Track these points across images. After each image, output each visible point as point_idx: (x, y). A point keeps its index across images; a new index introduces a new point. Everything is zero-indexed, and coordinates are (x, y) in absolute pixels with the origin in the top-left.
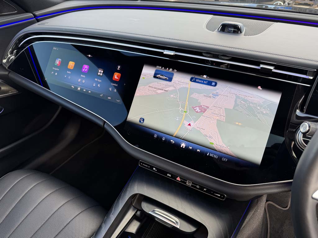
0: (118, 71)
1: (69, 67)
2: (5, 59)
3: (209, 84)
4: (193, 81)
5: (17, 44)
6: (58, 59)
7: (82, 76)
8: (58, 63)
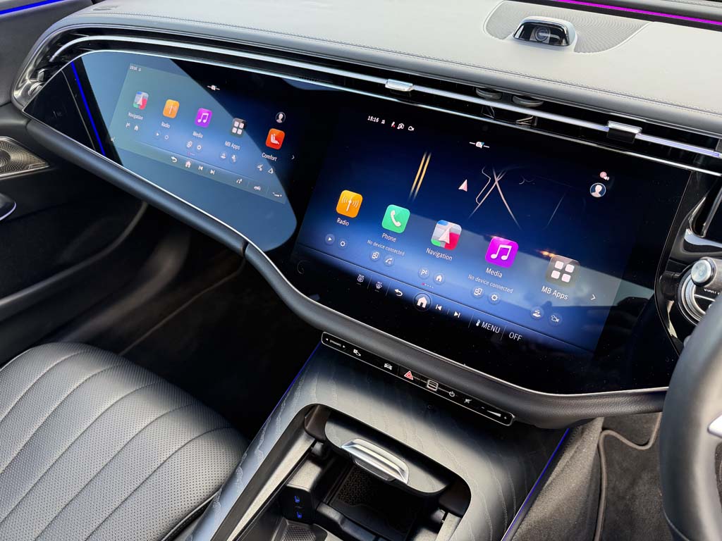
0: (278, 126)
1: (164, 114)
2: (18, 89)
5: (45, 55)
6: (140, 94)
7: (195, 134)
8: (140, 102)
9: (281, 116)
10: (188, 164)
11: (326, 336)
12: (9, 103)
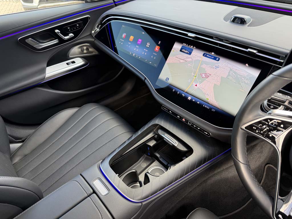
0: (158, 45)
1: (130, 40)
2: (93, 30)
3: (215, 59)
4: (204, 56)
5: (101, 21)
6: (124, 34)
7: (137, 46)
8: (124, 36)
9: (160, 42)
10: (134, 55)
11: (163, 106)
12: (91, 34)
